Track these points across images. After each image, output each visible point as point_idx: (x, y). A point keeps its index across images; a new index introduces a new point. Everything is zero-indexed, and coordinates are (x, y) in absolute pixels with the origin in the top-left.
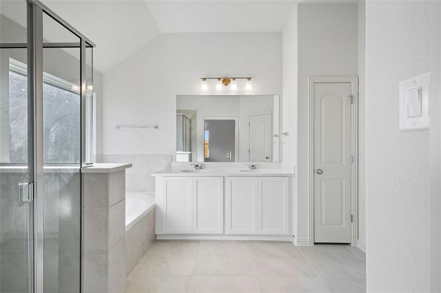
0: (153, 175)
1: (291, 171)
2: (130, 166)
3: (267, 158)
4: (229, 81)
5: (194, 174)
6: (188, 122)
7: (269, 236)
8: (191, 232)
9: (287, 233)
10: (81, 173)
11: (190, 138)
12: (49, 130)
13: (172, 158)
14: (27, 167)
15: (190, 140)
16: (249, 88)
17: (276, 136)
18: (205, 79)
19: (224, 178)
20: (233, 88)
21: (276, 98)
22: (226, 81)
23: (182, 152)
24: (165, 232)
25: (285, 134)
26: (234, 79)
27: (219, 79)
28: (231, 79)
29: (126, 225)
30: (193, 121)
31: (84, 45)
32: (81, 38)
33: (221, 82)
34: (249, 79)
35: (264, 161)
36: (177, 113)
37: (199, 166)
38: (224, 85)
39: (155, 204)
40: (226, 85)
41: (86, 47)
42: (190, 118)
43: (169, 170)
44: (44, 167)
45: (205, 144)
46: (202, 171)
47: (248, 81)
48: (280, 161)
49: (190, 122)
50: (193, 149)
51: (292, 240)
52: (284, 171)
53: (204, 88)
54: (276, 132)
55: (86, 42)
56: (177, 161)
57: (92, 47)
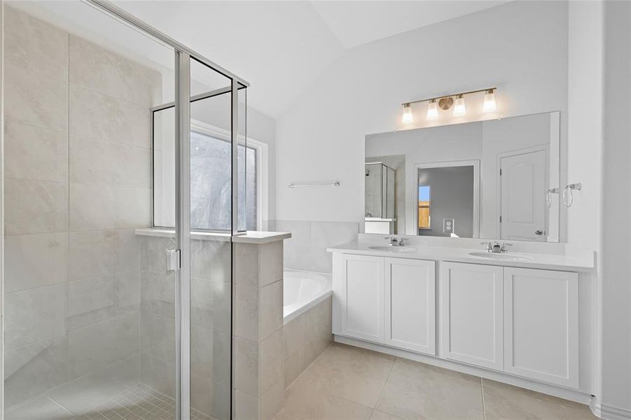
0: (329, 250)
1: (587, 262)
2: (289, 236)
3: (539, 233)
4: (451, 101)
5: (390, 253)
6: (391, 174)
7: (531, 381)
8: (381, 341)
9: (576, 386)
10: (232, 243)
11: (395, 198)
12: (221, 192)
13: (360, 228)
14: (174, 232)
15: (395, 201)
16: (490, 108)
17: (554, 191)
18: (408, 105)
19: (437, 263)
20: (460, 112)
21: (555, 117)
22: (445, 102)
23: (380, 219)
24: (344, 333)
25: (573, 187)
26: (460, 96)
27: (433, 100)
28: (454, 98)
29: (284, 316)
30: (399, 173)
31: (236, 86)
32: (232, 79)
33: (436, 104)
34: (491, 91)
35: (533, 239)
36: (366, 162)
37: (399, 241)
38: (441, 110)
39: (332, 292)
40: (446, 108)
41: (238, 89)
42: (394, 167)
43: (354, 244)
44: (192, 233)
45: (419, 207)
46: (401, 249)
47: (487, 96)
48: (562, 238)
49: (395, 174)
50: (399, 214)
51: (588, 404)
52: (569, 261)
53: (408, 119)
54: (554, 184)
55: (238, 83)
56: (366, 232)
57: (245, 87)
